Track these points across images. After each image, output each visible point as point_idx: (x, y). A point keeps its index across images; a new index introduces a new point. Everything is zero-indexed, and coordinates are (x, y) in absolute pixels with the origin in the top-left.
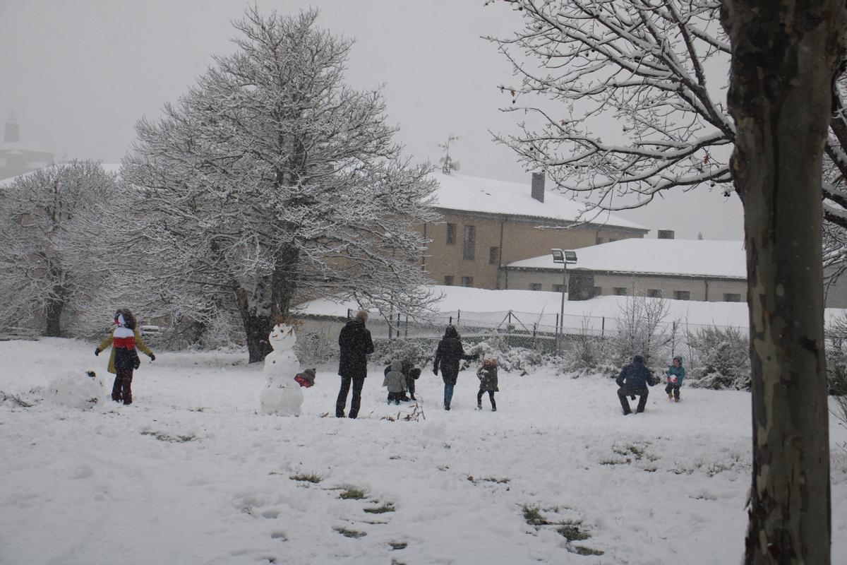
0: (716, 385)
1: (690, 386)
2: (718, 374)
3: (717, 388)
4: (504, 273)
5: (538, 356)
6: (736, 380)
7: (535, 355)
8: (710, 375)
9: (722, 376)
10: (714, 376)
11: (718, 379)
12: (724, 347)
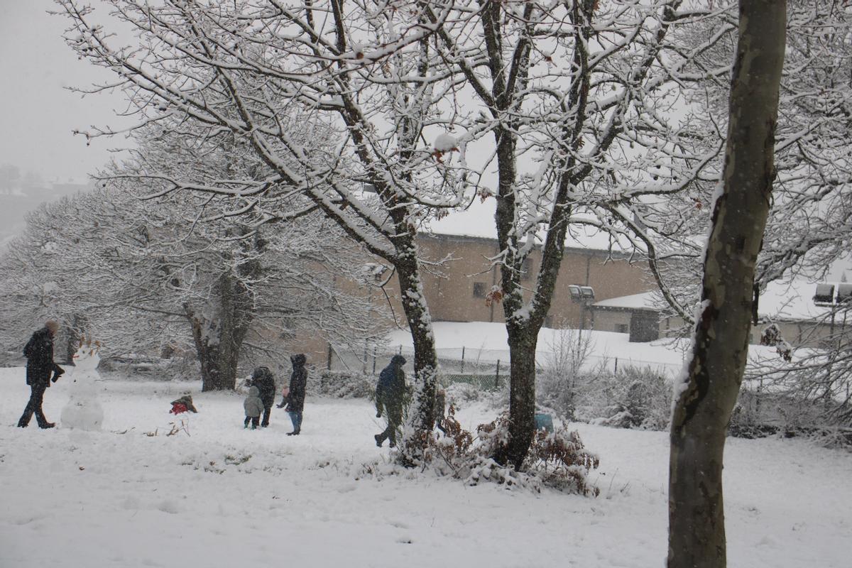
0: (625, 424)
1: (600, 424)
2: (627, 413)
3: (627, 427)
4: (589, 312)
5: (475, 392)
6: (646, 420)
7: (472, 391)
8: (620, 413)
9: (631, 416)
10: (622, 414)
11: (627, 418)
12: (635, 387)
